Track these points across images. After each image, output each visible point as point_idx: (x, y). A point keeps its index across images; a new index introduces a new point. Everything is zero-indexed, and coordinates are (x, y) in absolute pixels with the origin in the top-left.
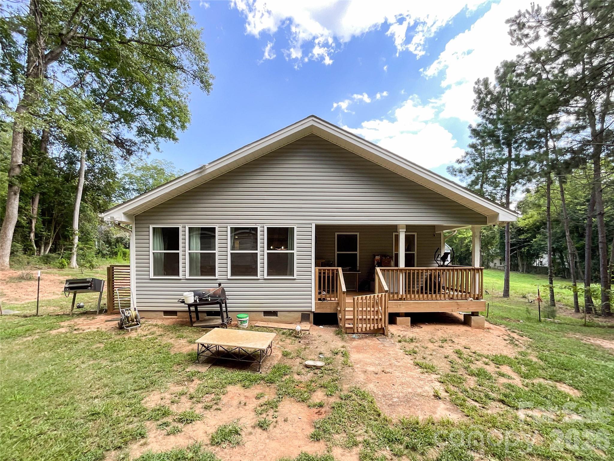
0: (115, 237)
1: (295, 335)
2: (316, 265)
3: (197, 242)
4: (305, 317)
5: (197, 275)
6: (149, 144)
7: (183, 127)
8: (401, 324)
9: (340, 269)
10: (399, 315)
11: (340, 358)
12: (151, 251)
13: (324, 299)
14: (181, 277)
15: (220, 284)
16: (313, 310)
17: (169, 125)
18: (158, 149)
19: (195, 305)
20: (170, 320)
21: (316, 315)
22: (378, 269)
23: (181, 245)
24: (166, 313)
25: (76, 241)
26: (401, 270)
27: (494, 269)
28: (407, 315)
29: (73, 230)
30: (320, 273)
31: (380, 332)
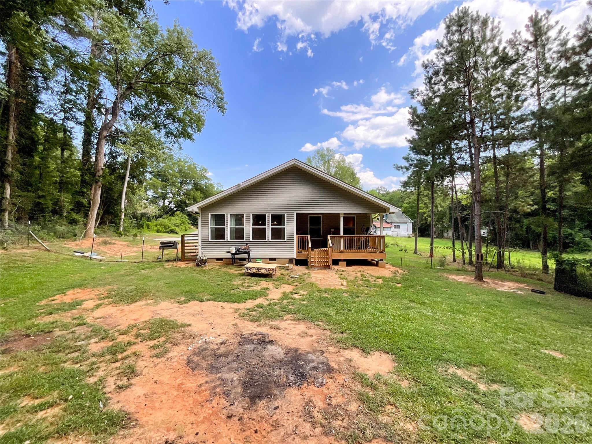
0: (140, 212)
1: (286, 268)
2: (297, 234)
3: (234, 222)
4: (291, 261)
5: (234, 239)
6: (174, 145)
7: (199, 130)
8: (341, 265)
9: (309, 236)
10: (340, 260)
11: (306, 276)
12: (210, 227)
13: (301, 252)
14: (225, 240)
15: (247, 244)
16: (295, 257)
17: (189, 129)
18: (181, 148)
19: (236, 254)
20: (220, 263)
21: (296, 260)
22: (329, 236)
23: (226, 223)
24: (217, 259)
25: (123, 217)
26: (341, 237)
27: (447, 238)
28: (344, 260)
29: (120, 209)
30: (298, 239)
31: (328, 267)
